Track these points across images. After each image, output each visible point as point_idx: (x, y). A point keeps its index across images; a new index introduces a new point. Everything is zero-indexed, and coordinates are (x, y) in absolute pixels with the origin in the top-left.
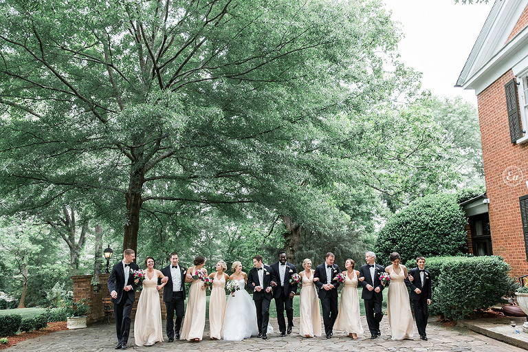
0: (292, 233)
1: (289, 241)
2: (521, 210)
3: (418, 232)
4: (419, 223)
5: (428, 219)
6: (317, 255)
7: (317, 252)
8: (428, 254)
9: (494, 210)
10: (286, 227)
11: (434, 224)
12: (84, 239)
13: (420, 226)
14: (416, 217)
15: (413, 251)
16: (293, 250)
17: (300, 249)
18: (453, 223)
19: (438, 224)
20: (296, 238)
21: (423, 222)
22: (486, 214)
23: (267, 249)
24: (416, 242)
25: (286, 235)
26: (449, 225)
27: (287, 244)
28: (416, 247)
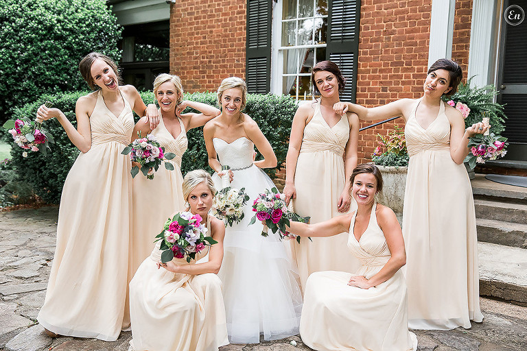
2: (248, 17)
3: (31, 41)
4: (33, 24)
5: (50, 17)
8: (52, 86)
9: (184, 16)
11: (66, 30)
13: (34, 30)
14: (22, 11)
15: (19, 79)
18: (99, 32)
19: (72, 31)
21: (40, 23)
22: (166, 23)
24: (26, 61)
26: (93, 35)
28: (26, 70)
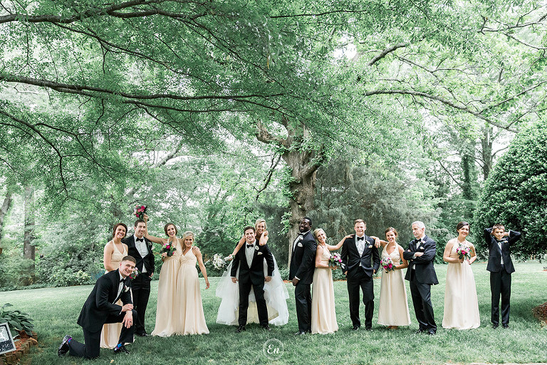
0: (301, 183)
1: (297, 194)
6: (345, 218)
7: (343, 211)
10: (292, 173)
12: (10, 201)
16: (303, 210)
17: (315, 207)
20: (308, 190)
23: (262, 208)
25: (292, 185)
27: (294, 199)
